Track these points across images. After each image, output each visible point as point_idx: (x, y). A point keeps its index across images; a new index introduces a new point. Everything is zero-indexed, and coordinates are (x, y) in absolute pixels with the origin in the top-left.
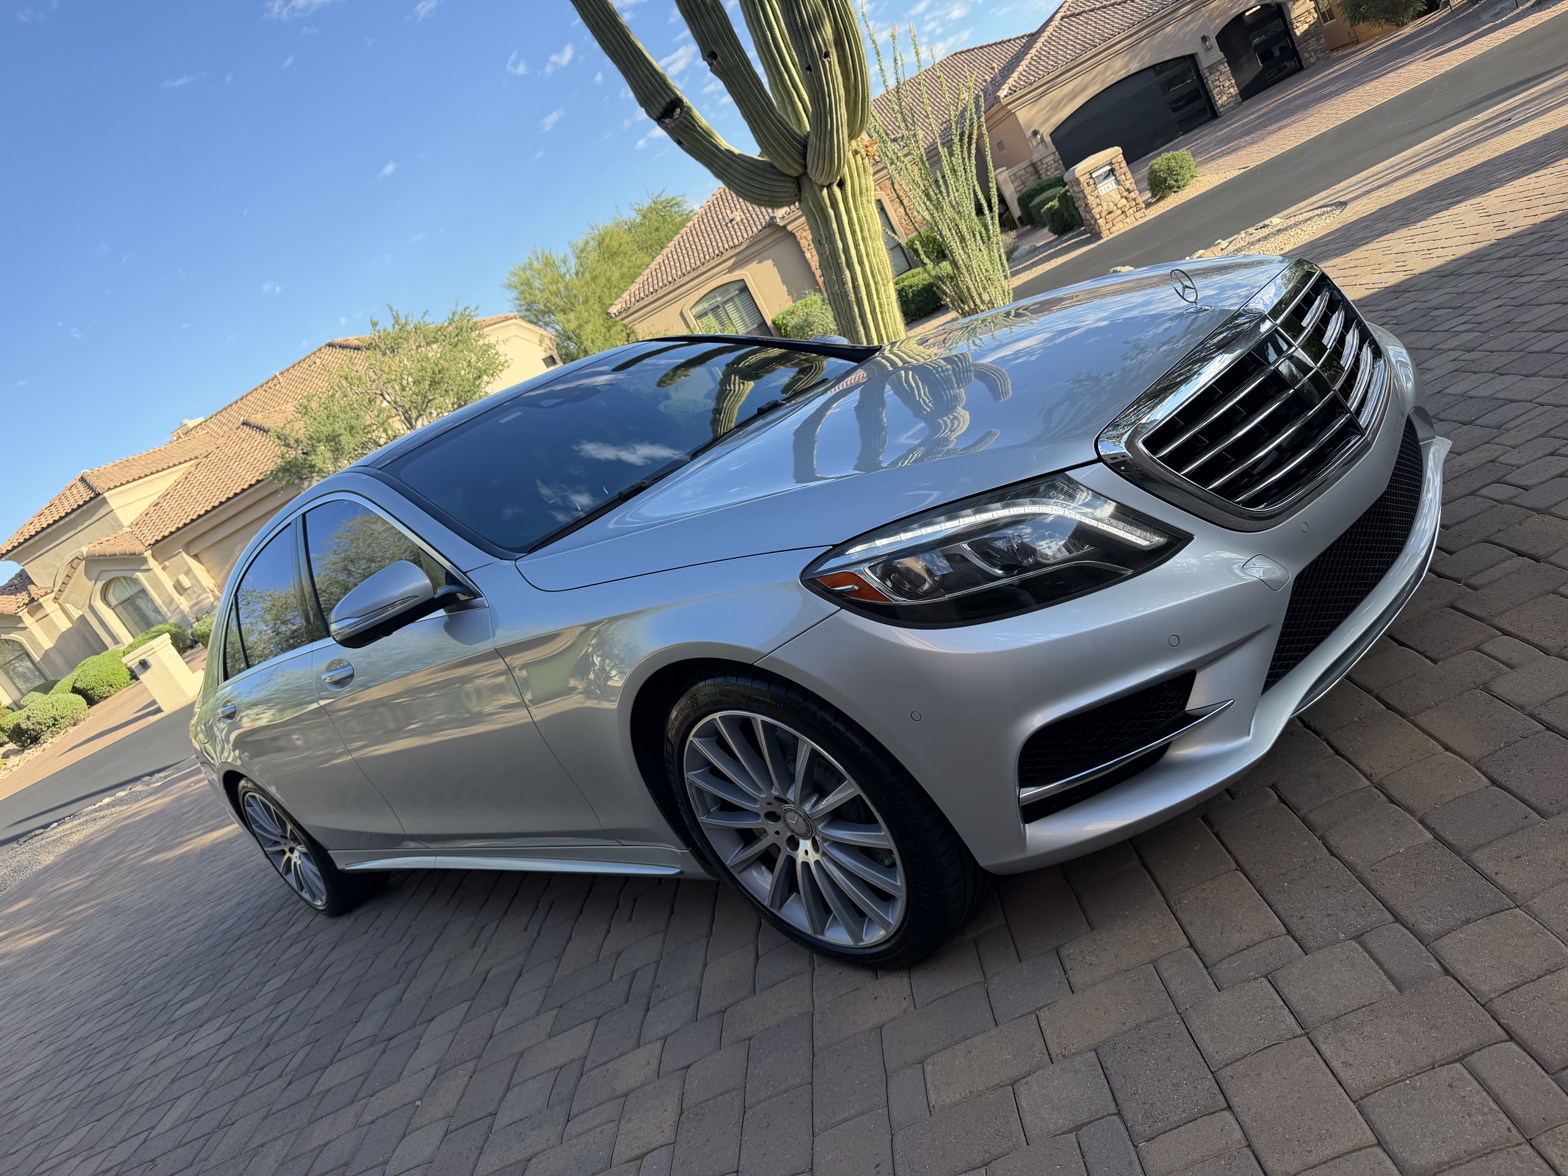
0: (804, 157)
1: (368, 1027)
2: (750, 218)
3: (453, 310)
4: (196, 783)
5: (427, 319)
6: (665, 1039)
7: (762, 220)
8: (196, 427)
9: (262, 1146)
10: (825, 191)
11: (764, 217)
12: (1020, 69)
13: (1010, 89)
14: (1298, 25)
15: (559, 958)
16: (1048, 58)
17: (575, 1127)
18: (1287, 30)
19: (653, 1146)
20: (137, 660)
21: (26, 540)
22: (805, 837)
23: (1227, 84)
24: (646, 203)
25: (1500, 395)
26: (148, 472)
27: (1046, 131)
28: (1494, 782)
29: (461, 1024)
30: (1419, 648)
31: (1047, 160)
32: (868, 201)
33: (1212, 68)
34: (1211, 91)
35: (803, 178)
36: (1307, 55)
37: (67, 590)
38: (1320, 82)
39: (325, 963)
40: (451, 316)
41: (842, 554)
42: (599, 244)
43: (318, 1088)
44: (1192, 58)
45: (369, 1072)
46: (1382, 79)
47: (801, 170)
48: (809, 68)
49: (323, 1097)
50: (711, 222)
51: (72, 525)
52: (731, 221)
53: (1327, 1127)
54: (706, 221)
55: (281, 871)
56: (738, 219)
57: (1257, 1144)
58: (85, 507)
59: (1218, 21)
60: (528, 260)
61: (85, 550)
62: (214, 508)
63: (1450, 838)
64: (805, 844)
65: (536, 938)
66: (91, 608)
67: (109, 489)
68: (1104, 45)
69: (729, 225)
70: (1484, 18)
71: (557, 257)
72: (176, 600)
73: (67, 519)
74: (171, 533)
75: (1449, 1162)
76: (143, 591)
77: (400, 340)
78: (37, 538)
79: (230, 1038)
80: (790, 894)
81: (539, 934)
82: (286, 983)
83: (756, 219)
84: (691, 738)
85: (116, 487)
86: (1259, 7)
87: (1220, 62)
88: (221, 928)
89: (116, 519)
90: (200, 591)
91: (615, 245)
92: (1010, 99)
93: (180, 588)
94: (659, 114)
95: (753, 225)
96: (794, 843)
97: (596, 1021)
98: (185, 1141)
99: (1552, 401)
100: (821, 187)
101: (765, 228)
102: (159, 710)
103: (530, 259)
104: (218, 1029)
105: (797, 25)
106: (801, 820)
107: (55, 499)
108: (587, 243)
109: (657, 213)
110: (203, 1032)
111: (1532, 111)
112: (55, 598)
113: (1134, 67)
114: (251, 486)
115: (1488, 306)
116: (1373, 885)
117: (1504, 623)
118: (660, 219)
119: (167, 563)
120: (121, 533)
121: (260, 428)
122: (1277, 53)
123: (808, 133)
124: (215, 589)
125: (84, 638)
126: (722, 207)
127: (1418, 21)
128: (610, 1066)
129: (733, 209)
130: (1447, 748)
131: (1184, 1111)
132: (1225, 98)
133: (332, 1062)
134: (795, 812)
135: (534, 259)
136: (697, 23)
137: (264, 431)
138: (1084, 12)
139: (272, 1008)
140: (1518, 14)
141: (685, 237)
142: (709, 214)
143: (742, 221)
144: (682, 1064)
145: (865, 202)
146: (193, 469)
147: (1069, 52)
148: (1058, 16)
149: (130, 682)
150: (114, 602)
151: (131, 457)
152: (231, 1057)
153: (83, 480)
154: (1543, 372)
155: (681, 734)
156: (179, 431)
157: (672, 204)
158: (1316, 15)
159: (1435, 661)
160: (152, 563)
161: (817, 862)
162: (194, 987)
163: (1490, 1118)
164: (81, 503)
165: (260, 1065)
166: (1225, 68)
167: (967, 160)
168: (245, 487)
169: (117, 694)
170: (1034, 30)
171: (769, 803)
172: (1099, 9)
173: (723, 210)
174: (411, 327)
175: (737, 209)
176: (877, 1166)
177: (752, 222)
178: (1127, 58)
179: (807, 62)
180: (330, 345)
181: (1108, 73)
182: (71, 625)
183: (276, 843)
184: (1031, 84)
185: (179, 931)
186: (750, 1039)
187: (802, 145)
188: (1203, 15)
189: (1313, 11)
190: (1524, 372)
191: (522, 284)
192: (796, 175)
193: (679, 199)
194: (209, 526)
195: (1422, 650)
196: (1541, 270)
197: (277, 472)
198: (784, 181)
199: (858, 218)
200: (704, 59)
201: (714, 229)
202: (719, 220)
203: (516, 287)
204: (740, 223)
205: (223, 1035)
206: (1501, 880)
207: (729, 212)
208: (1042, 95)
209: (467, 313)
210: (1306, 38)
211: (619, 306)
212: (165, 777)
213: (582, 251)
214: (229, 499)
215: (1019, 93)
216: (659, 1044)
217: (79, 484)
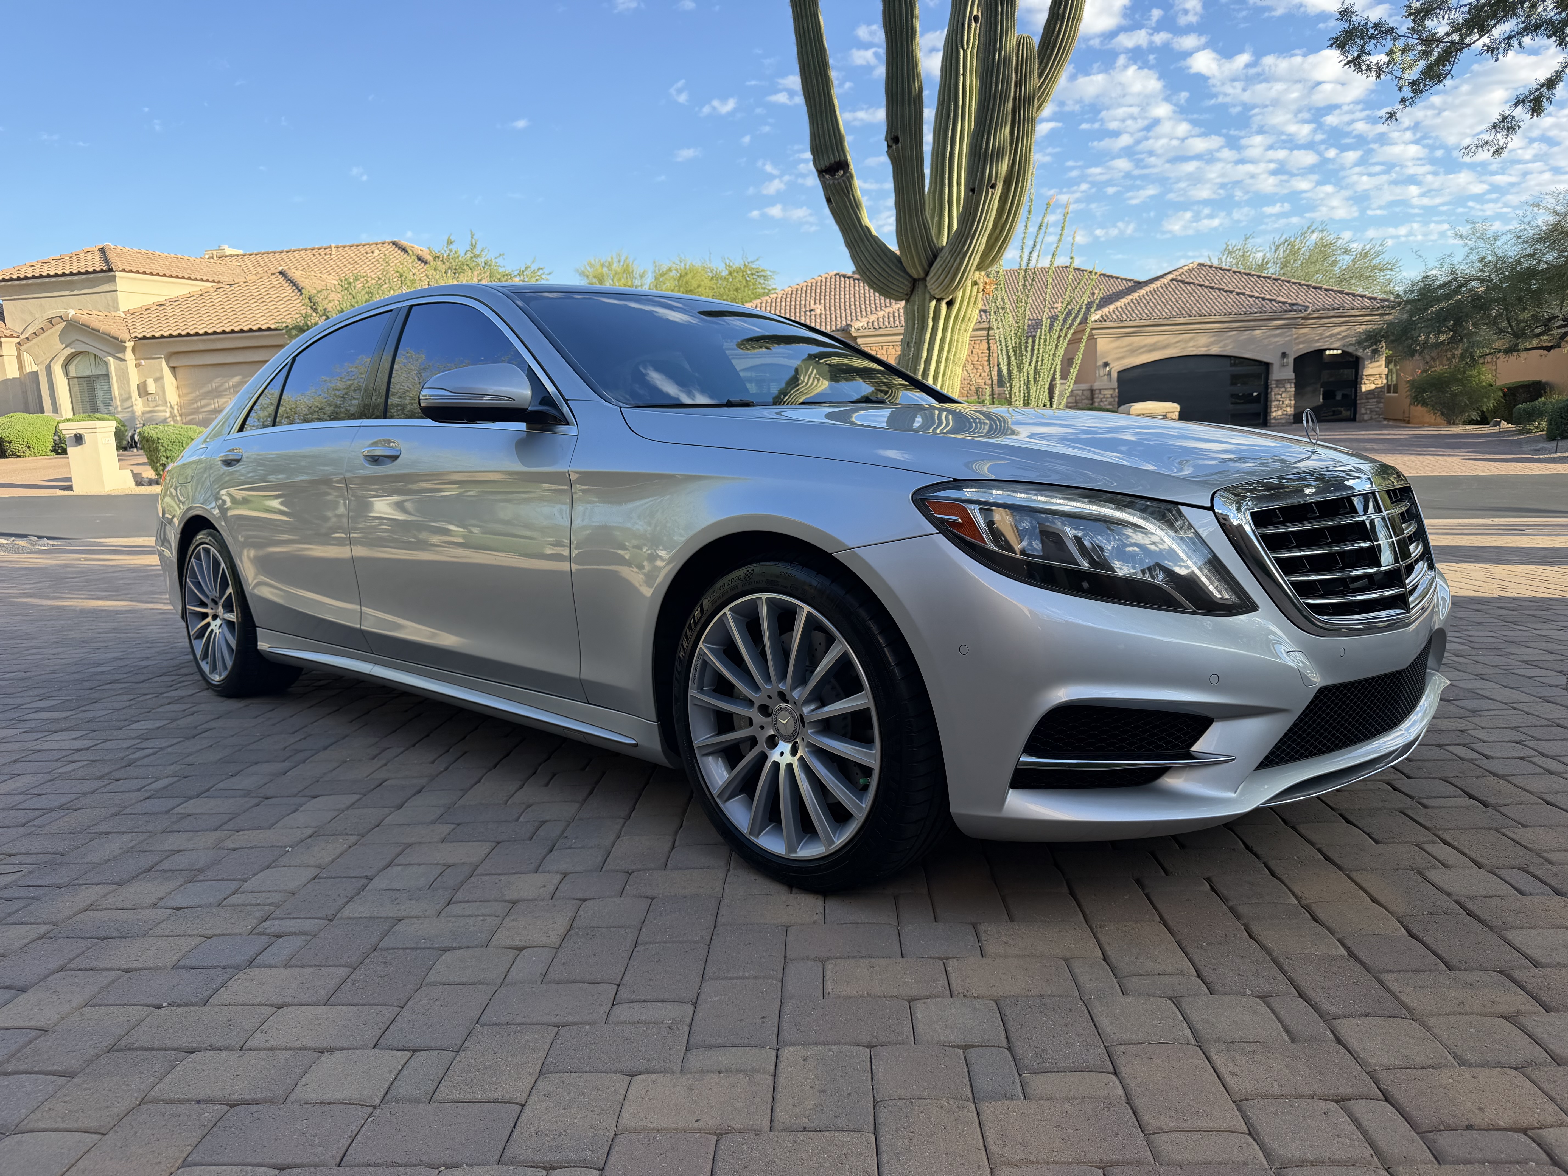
0: (931, 264)
1: (245, 782)
2: (828, 316)
3: (529, 264)
4: (86, 560)
5: (500, 261)
6: (565, 875)
7: (839, 323)
8: (232, 256)
9: (106, 833)
10: (934, 303)
11: (841, 321)
12: (1118, 304)
13: (1102, 316)
14: (1367, 382)
15: (465, 791)
16: (1146, 306)
17: (454, 909)
18: (1356, 382)
19: (535, 944)
20: (74, 432)
21: (19, 279)
22: (787, 740)
23: (1287, 402)
24: (738, 263)
25: (1480, 692)
26: (168, 273)
27: (1116, 367)
28: (1411, 935)
29: (348, 808)
30: (1365, 829)
31: (1106, 392)
32: (965, 330)
33: (1280, 383)
34: (1271, 401)
35: (920, 283)
36: (1363, 411)
37: (34, 341)
38: (1366, 437)
39: (206, 726)
40: (523, 269)
41: (959, 488)
42: (681, 276)
43: (179, 810)
44: (1267, 366)
45: (238, 815)
46: (1421, 458)
47: (922, 275)
48: (973, 190)
49: (181, 818)
50: (793, 303)
51: (70, 286)
52: (811, 310)
53: (1205, 1108)
54: (788, 300)
55: (191, 634)
56: (818, 312)
57: (1139, 1102)
58: (92, 276)
59: (1301, 346)
60: (609, 259)
61: (72, 313)
62: (215, 333)
63: (1364, 958)
64: (785, 747)
65: (442, 772)
66: (49, 369)
67: (124, 270)
68: (1198, 319)
69: (808, 313)
70: (1525, 448)
71: (638, 270)
72: (133, 399)
73: (69, 278)
74: (162, 337)
75: (1312, 1162)
76: (107, 376)
77: (465, 267)
78: (30, 281)
79: (88, 749)
80: (741, 791)
81: (446, 769)
82: (158, 728)
83: (834, 319)
84: (726, 610)
85: (131, 271)
86: (1339, 352)
87: (1289, 381)
88: (92, 670)
89: (115, 301)
90: (160, 402)
91: (694, 284)
92: (1098, 325)
93: (143, 391)
94: (823, 168)
95: (828, 323)
96: (772, 742)
97: (495, 844)
98: (20, 807)
99: (1526, 709)
100: (933, 298)
101: (838, 330)
102: (70, 488)
103: (612, 258)
104: (74, 739)
105: (981, 149)
106: (792, 721)
107: (66, 255)
108: (670, 270)
109: (743, 276)
110: (57, 736)
111: (1546, 532)
112: (19, 343)
113: (1215, 350)
114: (260, 330)
115: (1481, 634)
116: (1286, 967)
117: (1447, 837)
118: (744, 282)
119: (143, 362)
120: (114, 314)
121: (294, 284)
122: (1339, 397)
123: (943, 247)
124: (176, 407)
125: (25, 393)
126: (808, 295)
127: (1468, 427)
128: (503, 878)
129: (818, 302)
130: (1374, 900)
131: (1073, 1062)
132: (1280, 413)
133: (198, 796)
134: (790, 713)
135: (615, 260)
136: (895, 106)
137: (297, 288)
138: (1193, 283)
139: (139, 741)
140: (1554, 458)
141: (764, 305)
142: (794, 296)
143: (821, 315)
144: (580, 895)
145: (962, 329)
146: (212, 290)
147: (1166, 310)
148: (1170, 277)
149: (49, 453)
150: (73, 373)
151: (158, 253)
152: (85, 763)
153: (102, 251)
154: (1521, 689)
155: (718, 604)
156: (215, 253)
157: (759, 274)
158: (1385, 381)
159: (1377, 842)
160: (129, 355)
161: (790, 766)
162: (53, 703)
163: (1356, 1143)
164: (90, 270)
165: (117, 777)
166: (1291, 388)
167: (1061, 339)
168: (254, 328)
169: (30, 458)
170: (1142, 279)
171: (769, 697)
172: (1206, 287)
173: (808, 298)
174: (481, 261)
175: (820, 303)
176: (763, 1017)
177: (829, 320)
178: (1212, 339)
179: (974, 183)
180: (394, 243)
181: (1191, 344)
182: (18, 376)
183: (203, 604)
184: (1122, 321)
185: (43, 659)
186: (653, 899)
187: (934, 254)
188: (1291, 335)
189: (1384, 376)
190: (1505, 684)
191: (595, 277)
192: (916, 276)
193: (769, 273)
194: (201, 347)
195: (1368, 831)
196: (1535, 626)
197: (293, 328)
198: (902, 277)
199: (951, 340)
200: (886, 140)
201: (793, 311)
202: (800, 304)
203: (588, 277)
204: (818, 316)
205: (78, 744)
206: (1403, 997)
207: (812, 302)
208: (1127, 335)
209: (539, 274)
210: (1369, 396)
212: (53, 545)
213: (662, 275)
214: (233, 332)
215: (1108, 324)
216: (559, 877)
217: (97, 253)
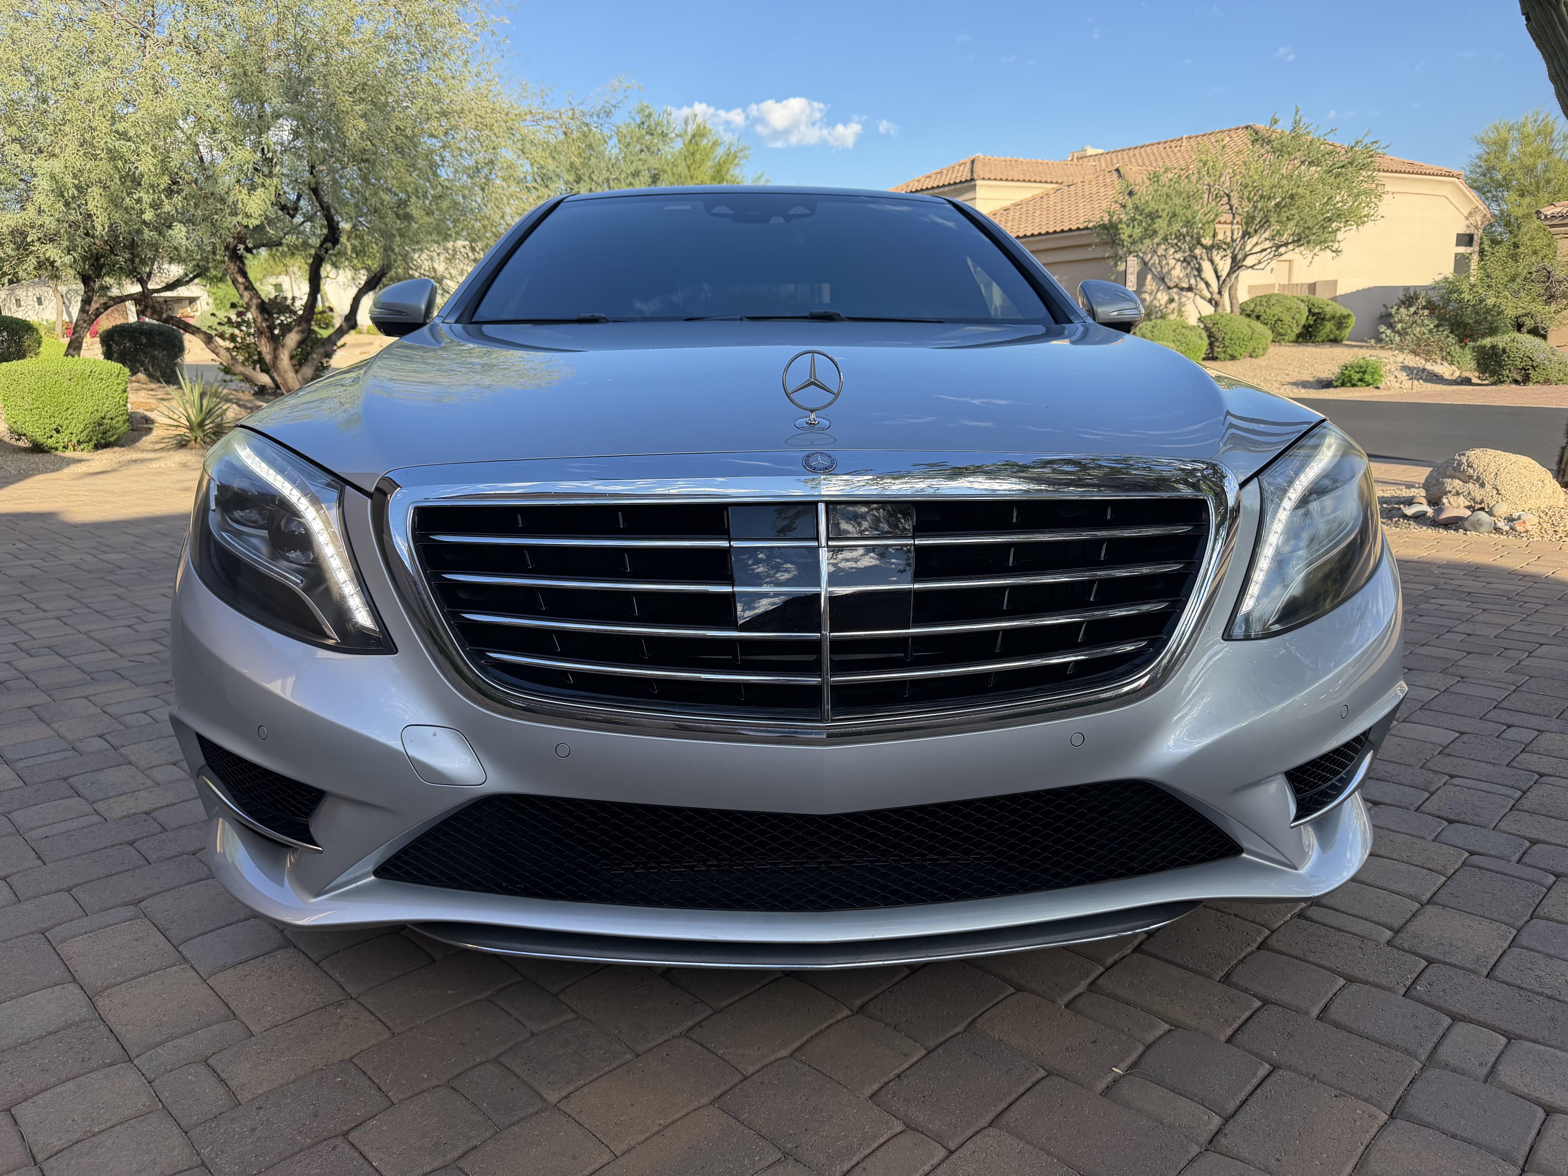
8: (1090, 156)
26: (1022, 178)
58: (958, 186)
62: (1039, 234)
67: (983, 179)
73: (941, 190)
85: (992, 179)
107: (945, 168)
121: (1124, 180)
146: (1052, 191)
151: (1020, 159)
153: (973, 161)
164: (957, 181)
168: (1073, 228)
211: (1558, 210)
217: (967, 165)
